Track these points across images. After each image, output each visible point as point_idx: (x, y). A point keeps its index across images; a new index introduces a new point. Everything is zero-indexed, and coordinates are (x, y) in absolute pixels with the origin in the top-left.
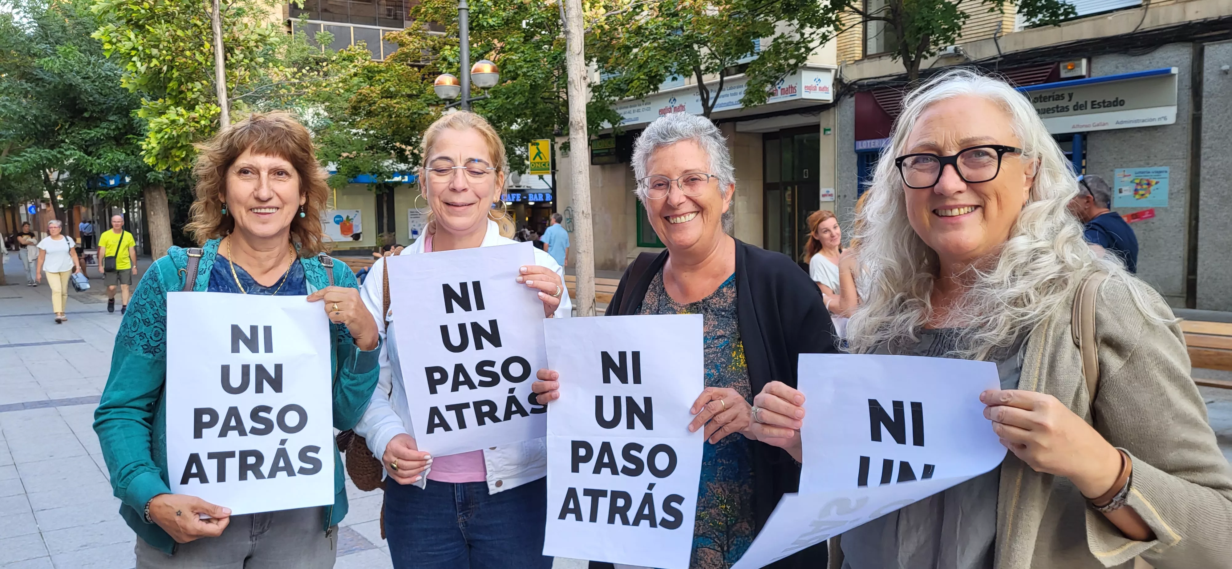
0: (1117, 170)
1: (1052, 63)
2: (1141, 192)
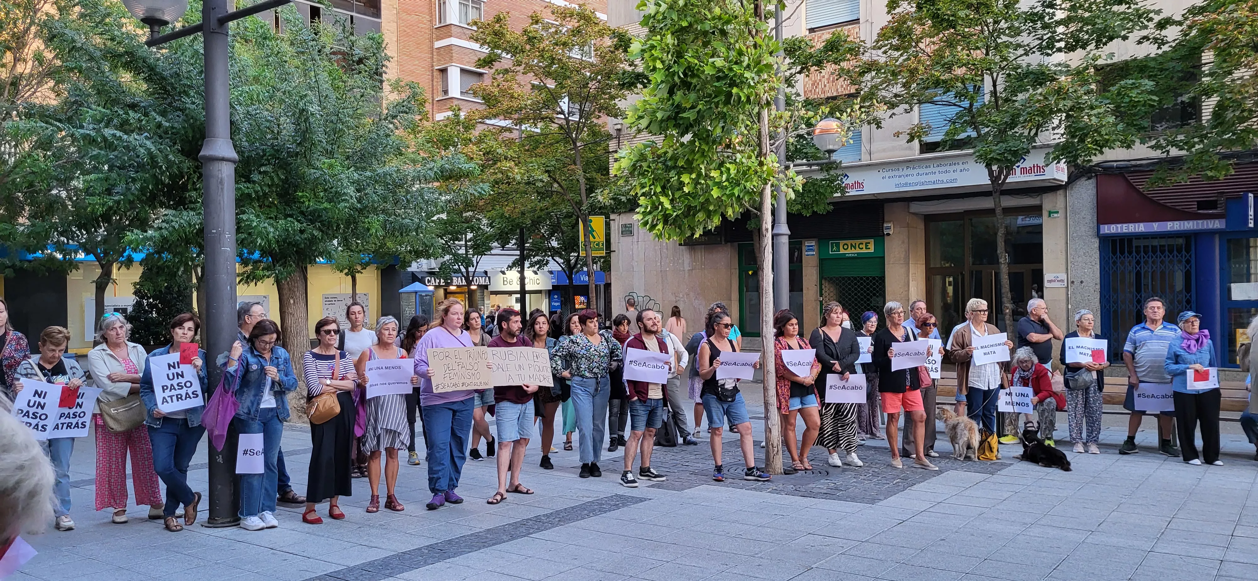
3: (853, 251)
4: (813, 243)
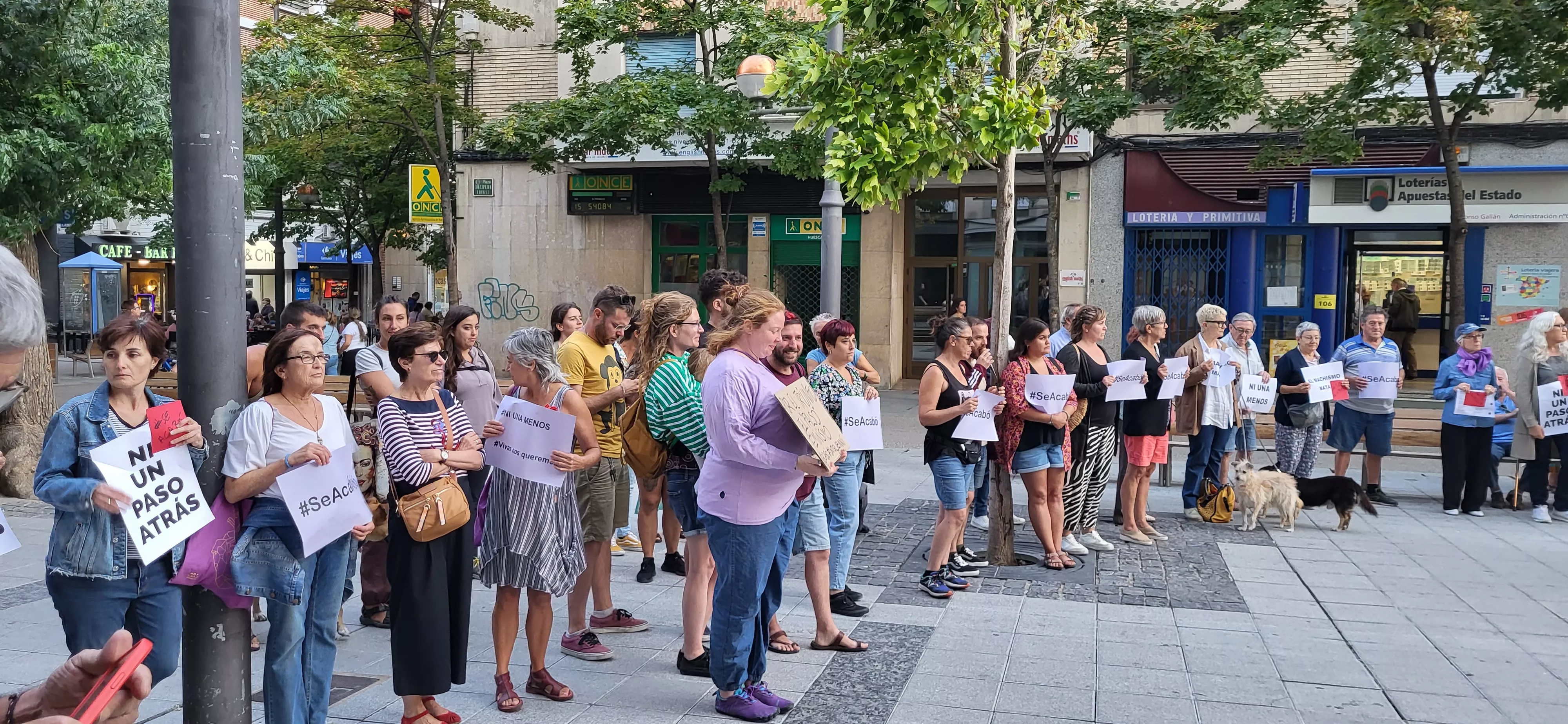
0: (1499, 266)
1: (1428, 145)
2: (1528, 291)
3: (818, 232)
4: (764, 219)
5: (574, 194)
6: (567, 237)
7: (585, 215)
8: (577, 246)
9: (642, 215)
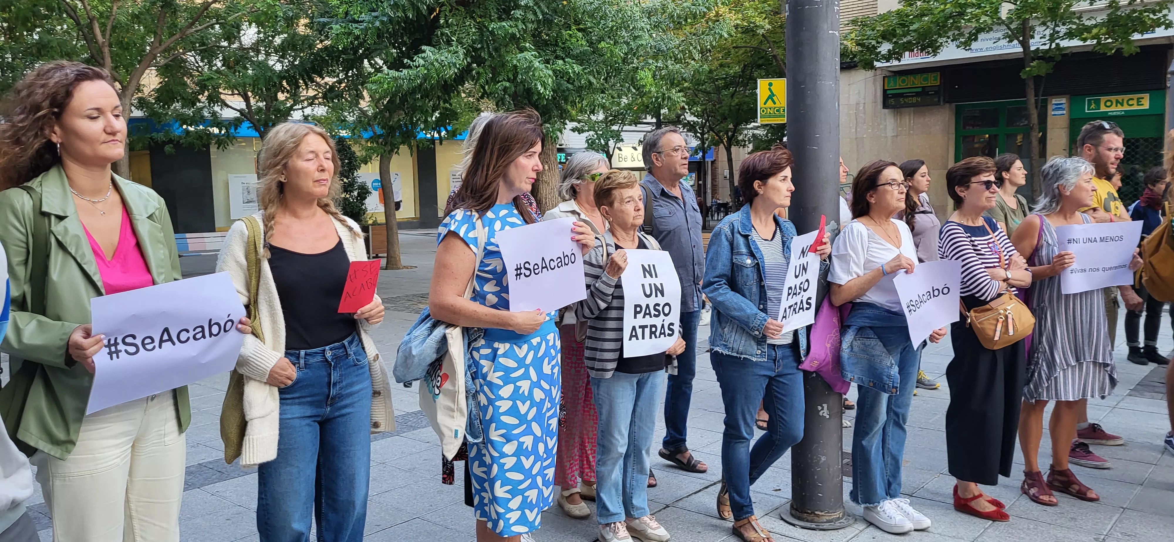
3: (1120, 108)
4: (1064, 101)
5: (889, 92)
6: (881, 127)
7: (898, 108)
8: (890, 133)
9: (947, 105)
